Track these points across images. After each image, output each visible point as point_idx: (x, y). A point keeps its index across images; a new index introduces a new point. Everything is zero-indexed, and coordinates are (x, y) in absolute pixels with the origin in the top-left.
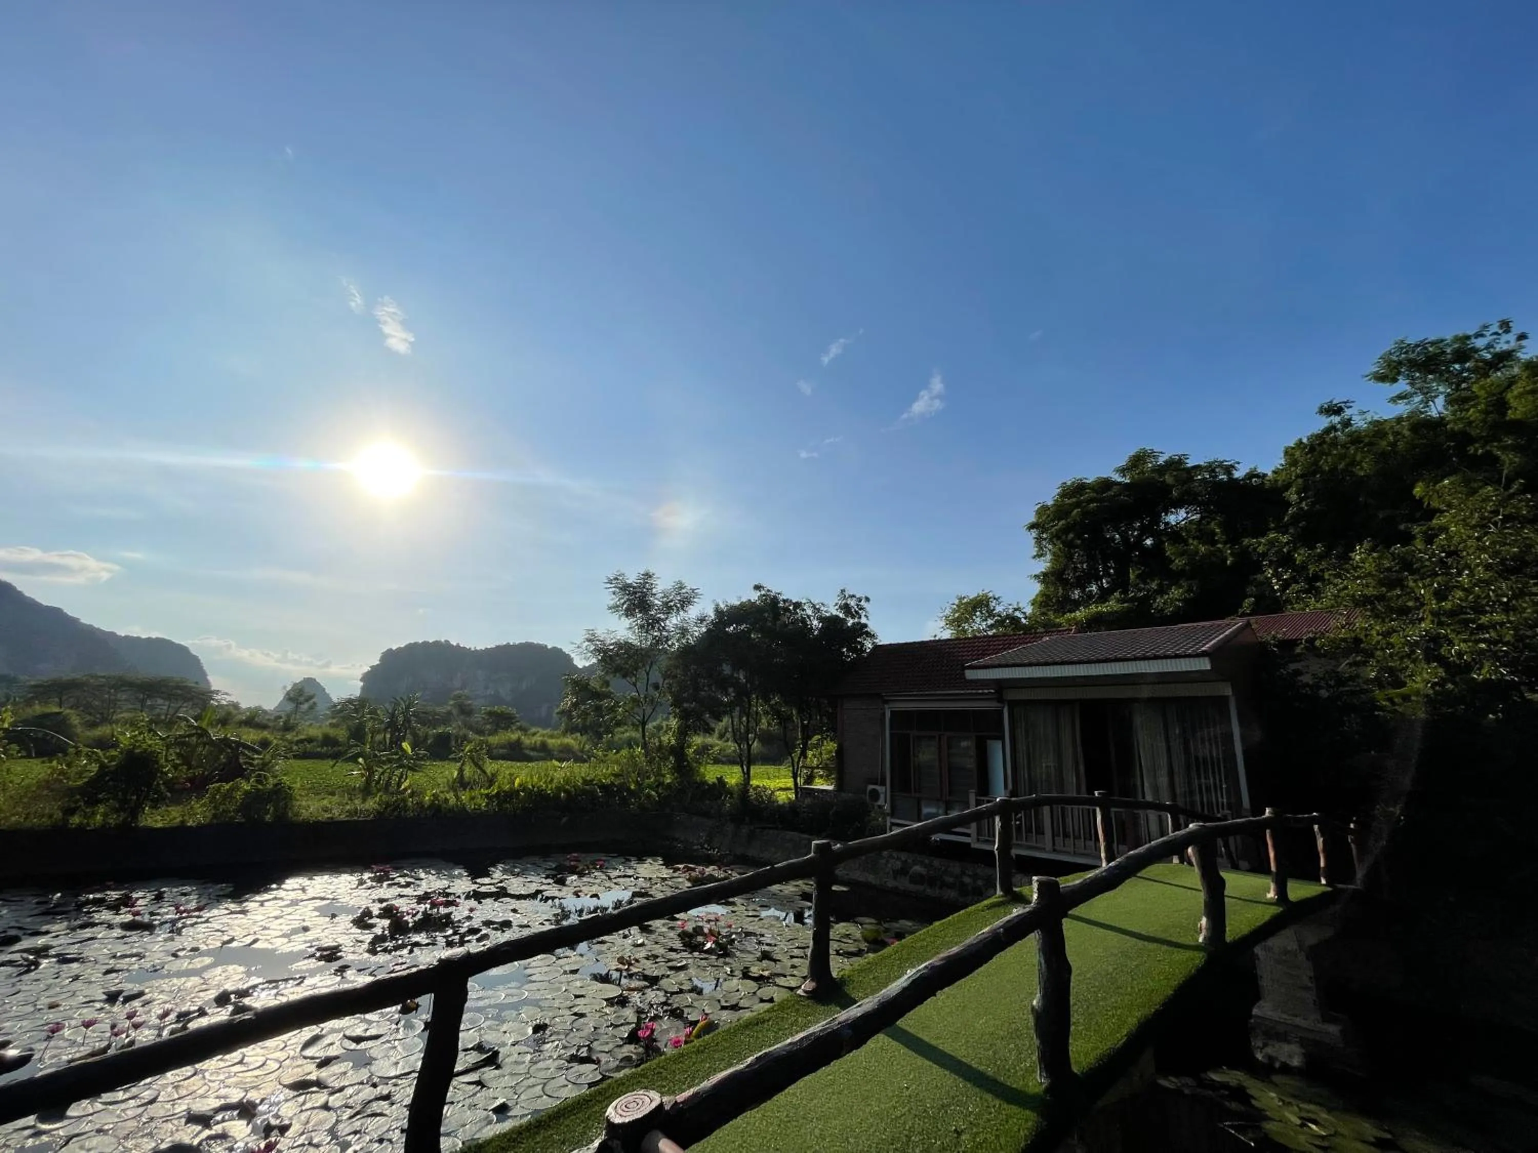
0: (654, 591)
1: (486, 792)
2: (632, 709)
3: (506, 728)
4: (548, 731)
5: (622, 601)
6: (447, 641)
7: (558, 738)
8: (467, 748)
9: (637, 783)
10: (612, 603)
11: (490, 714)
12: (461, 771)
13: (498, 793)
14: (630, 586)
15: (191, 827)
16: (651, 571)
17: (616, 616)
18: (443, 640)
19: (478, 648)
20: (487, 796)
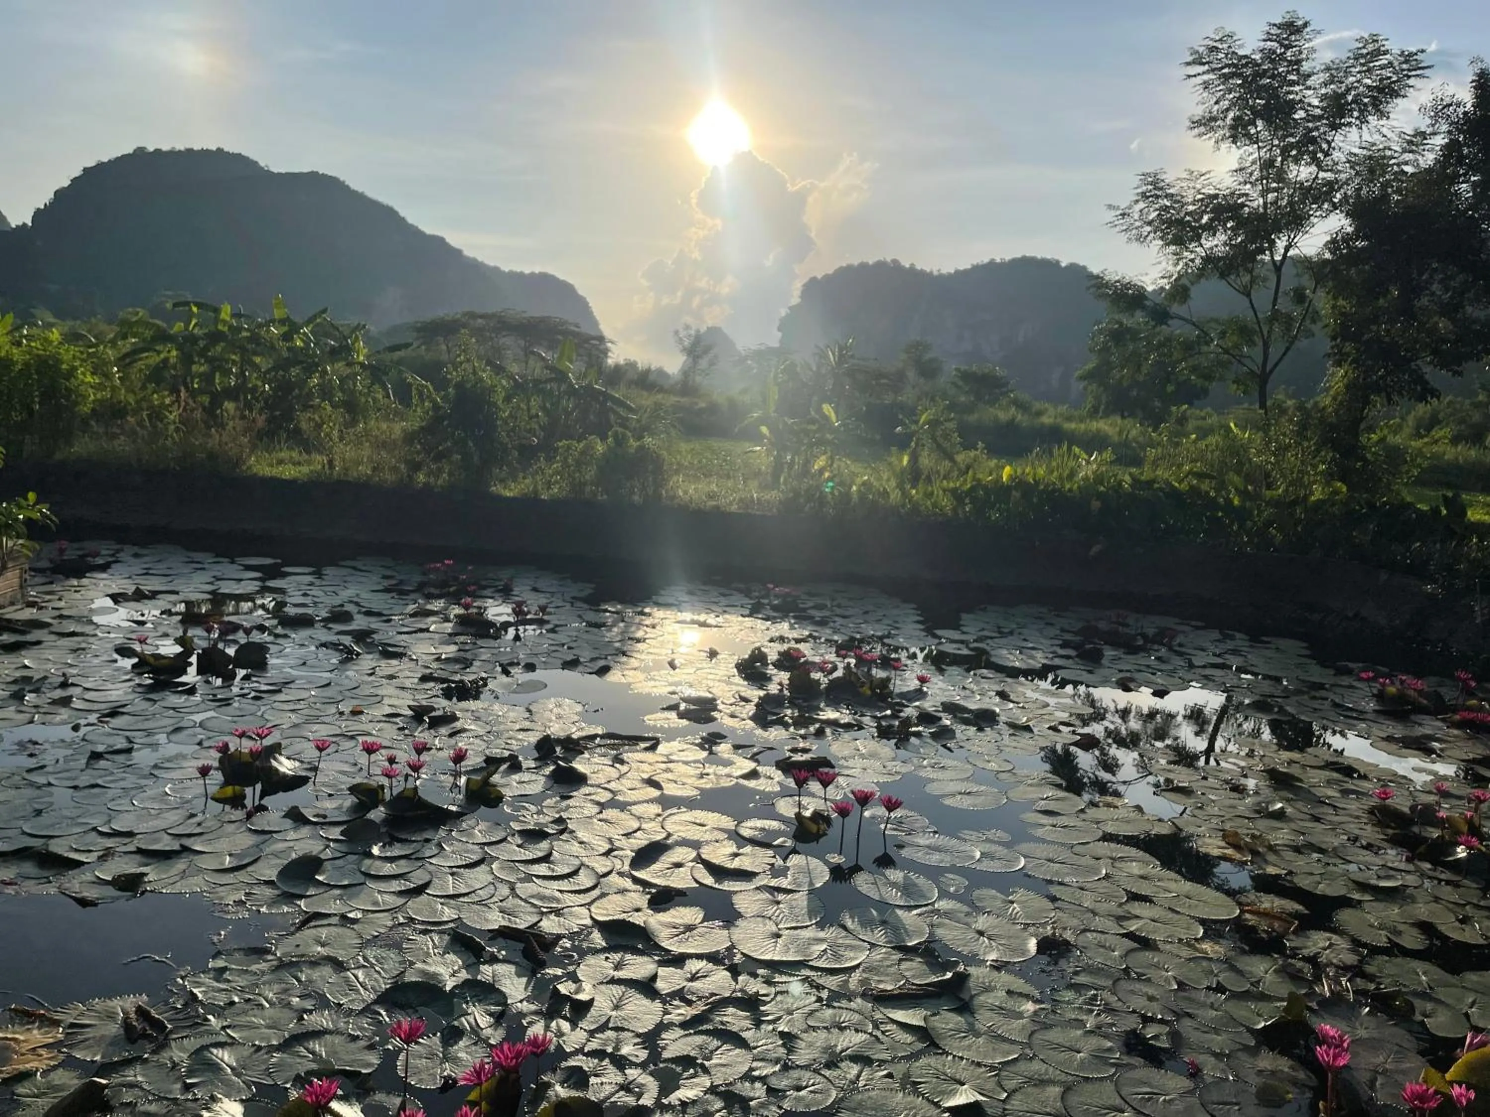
0: (1306, 67)
1: (952, 485)
2: (1237, 346)
3: (992, 402)
4: (1063, 409)
5: (1225, 104)
6: (895, 261)
7: (1081, 421)
8: (923, 418)
9: (1243, 494)
10: (1199, 112)
11: (966, 376)
12: (914, 458)
13: (973, 488)
14: (1248, 61)
15: (544, 500)
16: (1304, 14)
17: (1208, 143)
18: (889, 260)
19: (944, 271)
20: (954, 492)
